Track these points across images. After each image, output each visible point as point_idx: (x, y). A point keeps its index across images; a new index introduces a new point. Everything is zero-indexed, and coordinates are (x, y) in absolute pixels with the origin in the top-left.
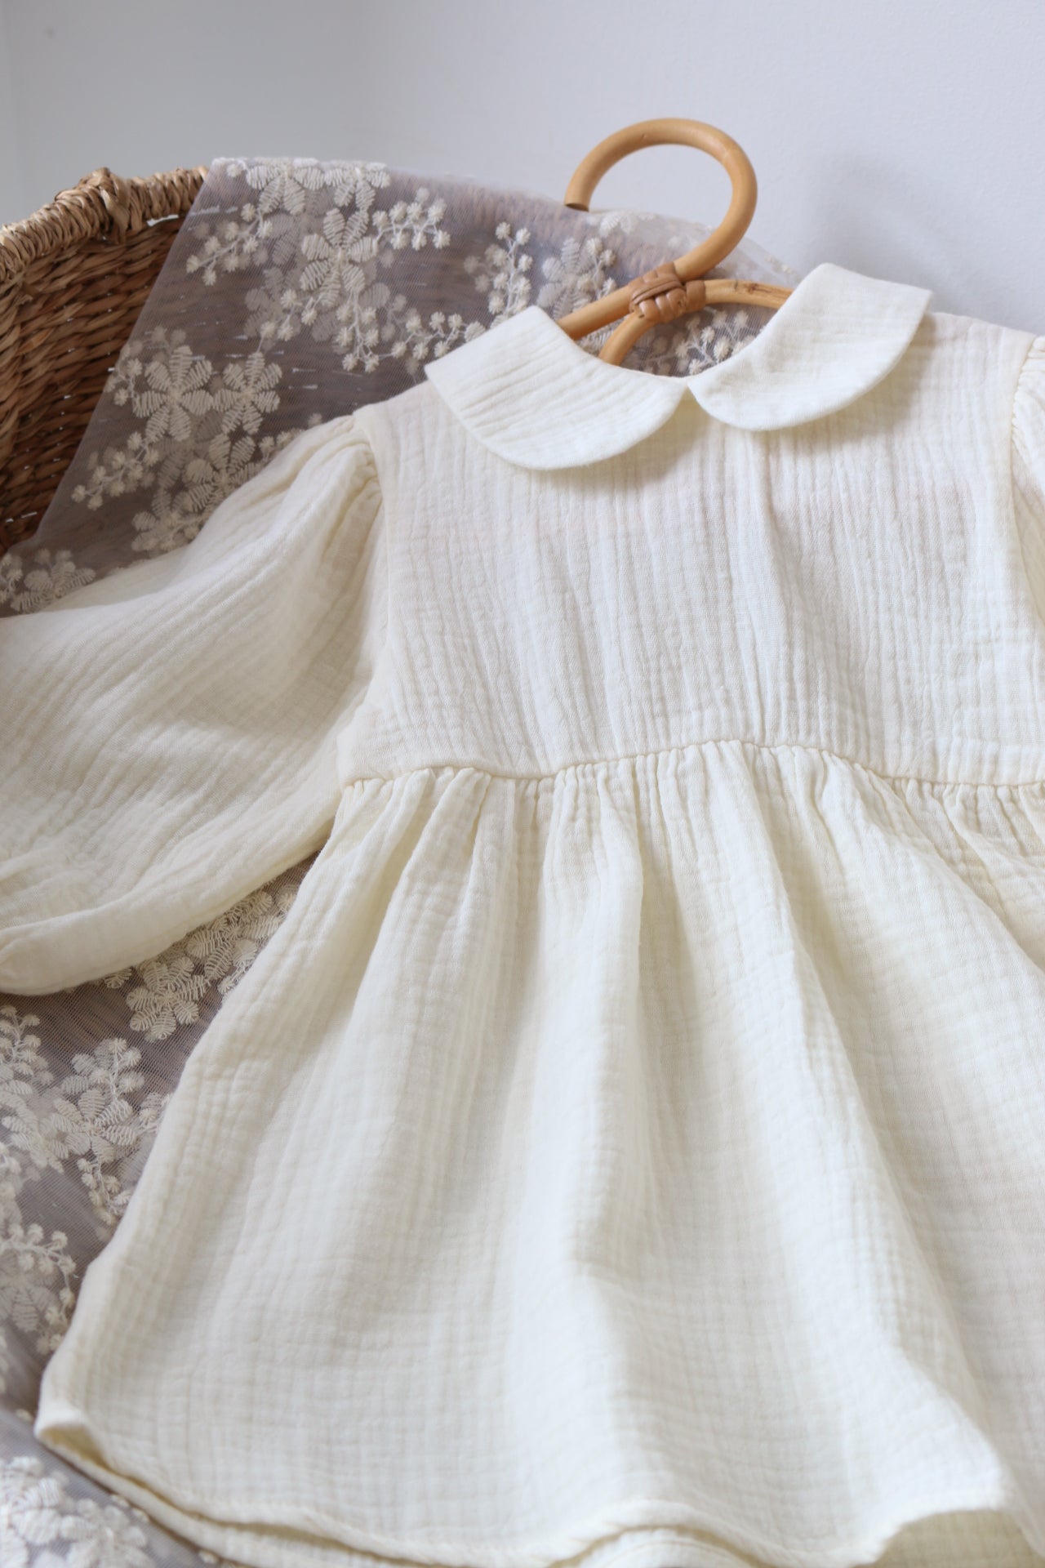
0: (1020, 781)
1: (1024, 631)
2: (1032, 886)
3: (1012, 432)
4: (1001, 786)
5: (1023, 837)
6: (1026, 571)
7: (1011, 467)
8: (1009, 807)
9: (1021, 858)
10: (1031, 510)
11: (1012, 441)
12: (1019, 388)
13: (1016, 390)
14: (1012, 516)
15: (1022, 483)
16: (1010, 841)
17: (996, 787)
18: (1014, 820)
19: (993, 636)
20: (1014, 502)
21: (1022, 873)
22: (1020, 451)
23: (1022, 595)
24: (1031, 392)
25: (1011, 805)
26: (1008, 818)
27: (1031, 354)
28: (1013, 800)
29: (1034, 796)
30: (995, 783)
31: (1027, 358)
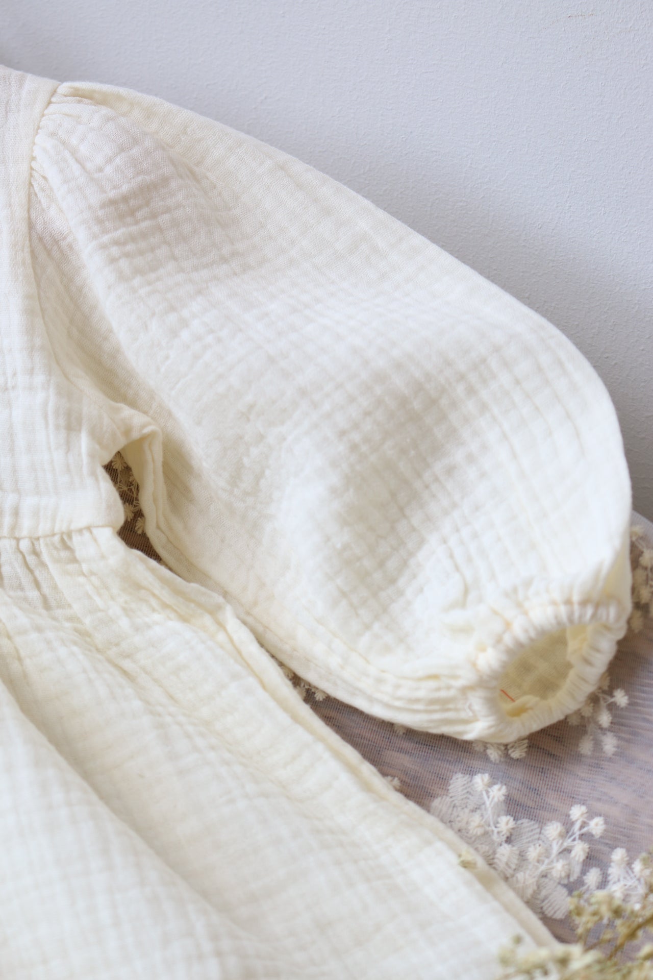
0: (40, 533)
1: (40, 378)
2: (48, 642)
3: (31, 176)
4: (23, 538)
5: (46, 590)
6: (43, 318)
7: (29, 211)
8: (31, 559)
9: (43, 612)
10: (49, 253)
11: (31, 184)
12: (39, 131)
13: (37, 133)
14: (28, 260)
15: (39, 227)
16: (33, 594)
17: (18, 540)
18: (37, 573)
19: (9, 385)
20: (31, 246)
21: (39, 629)
22: (39, 195)
23: (38, 341)
24: (53, 135)
25: (34, 557)
26: (31, 571)
27: (53, 99)
28: (36, 553)
29: (56, 548)
30: (17, 535)
31: (50, 103)
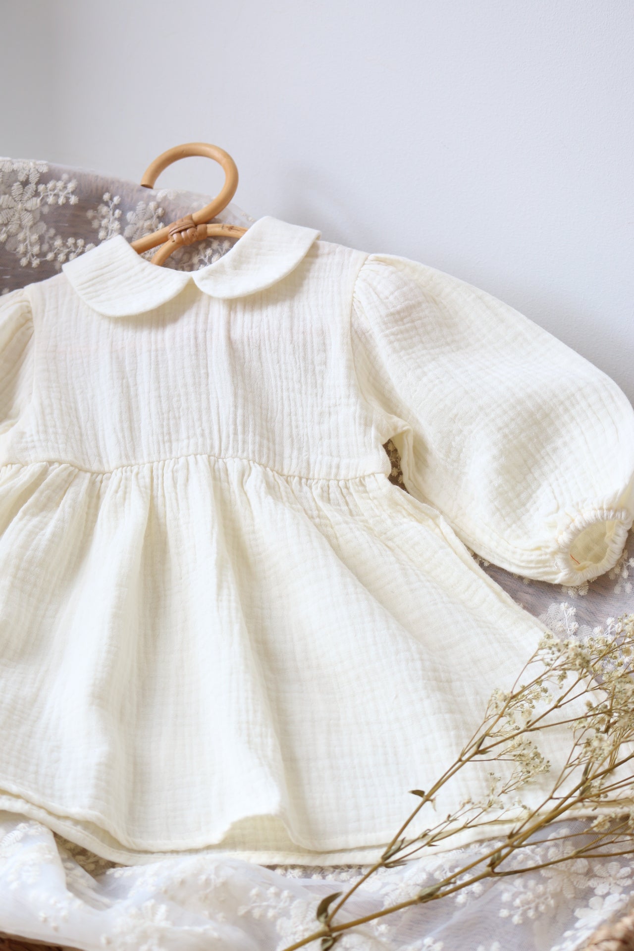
0: (349, 477)
1: (353, 400)
2: (351, 529)
3: (353, 301)
4: (341, 480)
5: (351, 506)
6: (356, 371)
7: (351, 318)
8: (344, 491)
9: (350, 517)
10: (360, 339)
11: (352, 305)
12: (358, 278)
13: (357, 279)
14: (350, 342)
15: (356, 326)
16: (345, 508)
17: (338, 481)
18: (347, 498)
19: (337, 404)
20: (351, 335)
21: (347, 523)
22: (356, 311)
23: (352, 382)
24: (365, 280)
25: (346, 490)
26: (344, 497)
27: (366, 263)
28: (347, 488)
29: (357, 485)
30: (338, 478)
31: (364, 264)
